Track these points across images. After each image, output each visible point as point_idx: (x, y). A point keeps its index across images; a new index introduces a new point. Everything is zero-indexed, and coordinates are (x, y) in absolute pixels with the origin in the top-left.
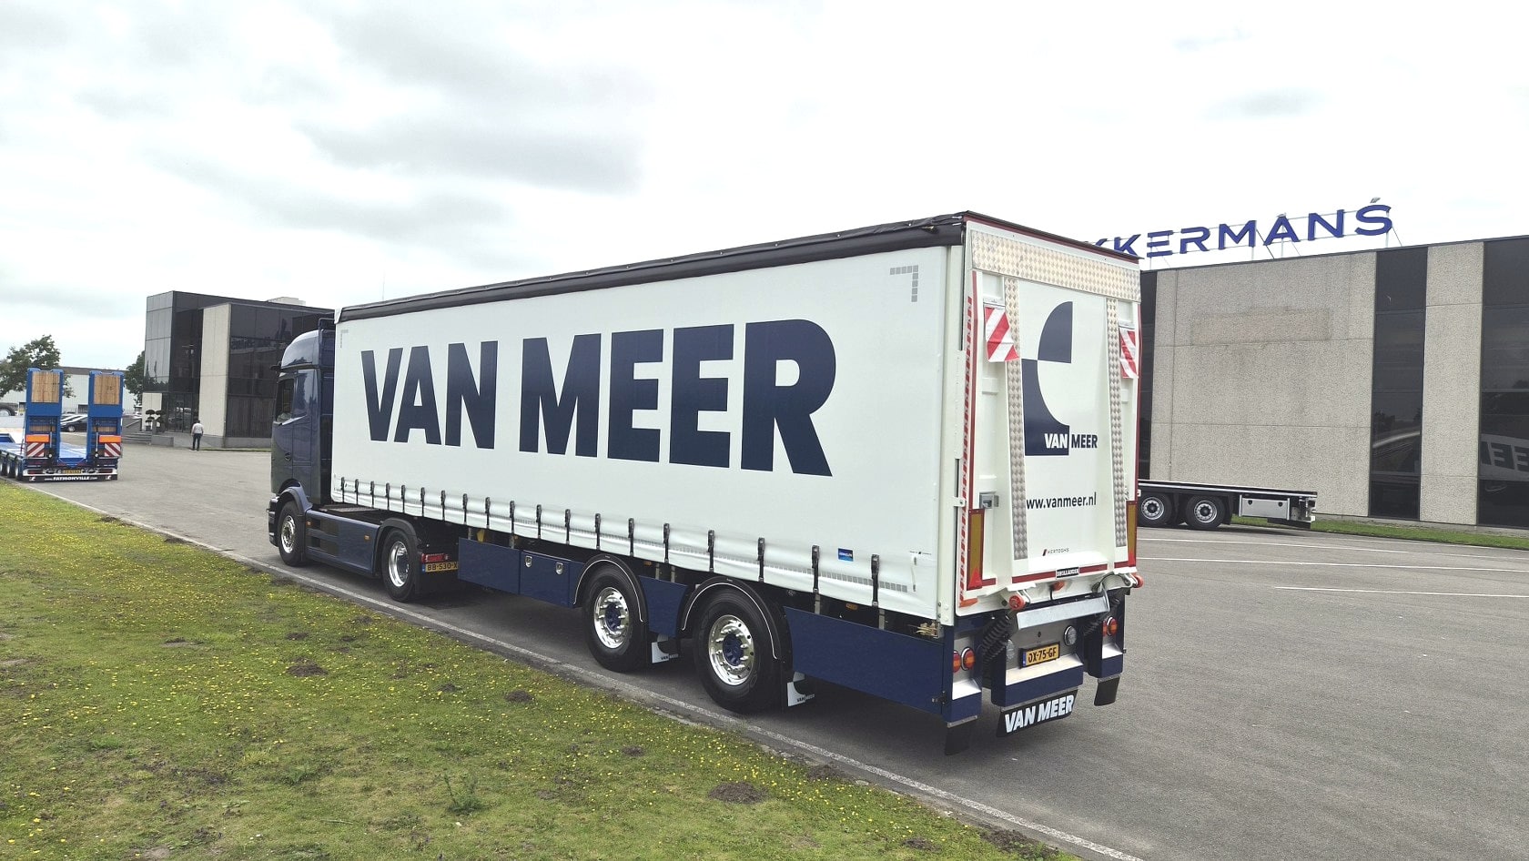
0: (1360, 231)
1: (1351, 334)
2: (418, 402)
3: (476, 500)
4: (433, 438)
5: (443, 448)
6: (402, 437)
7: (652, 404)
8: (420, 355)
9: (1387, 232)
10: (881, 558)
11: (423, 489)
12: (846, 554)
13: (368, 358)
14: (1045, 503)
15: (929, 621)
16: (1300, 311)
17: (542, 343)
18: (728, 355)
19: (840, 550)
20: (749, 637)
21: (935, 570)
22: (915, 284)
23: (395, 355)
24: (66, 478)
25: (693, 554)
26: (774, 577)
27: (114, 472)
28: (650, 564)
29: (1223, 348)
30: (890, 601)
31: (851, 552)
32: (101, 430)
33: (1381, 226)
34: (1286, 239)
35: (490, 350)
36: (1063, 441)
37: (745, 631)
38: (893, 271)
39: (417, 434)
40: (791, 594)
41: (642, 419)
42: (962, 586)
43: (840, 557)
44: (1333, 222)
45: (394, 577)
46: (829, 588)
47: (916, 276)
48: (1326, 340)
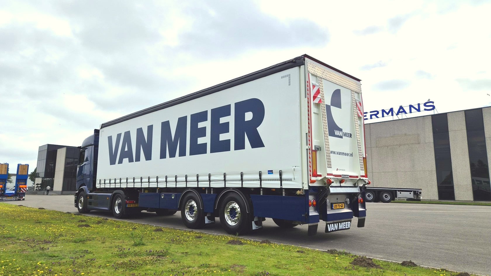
0: (425, 110)
1: (427, 142)
2: (126, 149)
3: (145, 178)
4: (131, 160)
5: (135, 163)
6: (120, 162)
7: (204, 135)
8: (128, 135)
9: (434, 109)
10: (283, 171)
11: (127, 178)
12: (270, 172)
13: (110, 138)
14: (336, 153)
15: (300, 189)
16: (410, 135)
17: (168, 122)
18: (229, 114)
19: (269, 171)
20: (238, 208)
21: (301, 171)
22: (289, 80)
23: (119, 136)
24: (7, 200)
25: (219, 182)
26: (246, 185)
27: (24, 198)
28: (204, 189)
29: (387, 148)
30: (287, 185)
31: (272, 171)
32: (20, 183)
33: (432, 108)
34: (403, 113)
35: (150, 128)
36: (341, 134)
37: (237, 206)
38: (282, 77)
39: (126, 160)
40: (252, 190)
41: (201, 141)
42: (310, 175)
43: (269, 173)
44: (417, 107)
45: (116, 210)
46: (266, 185)
47: (290, 78)
48: (419, 143)
